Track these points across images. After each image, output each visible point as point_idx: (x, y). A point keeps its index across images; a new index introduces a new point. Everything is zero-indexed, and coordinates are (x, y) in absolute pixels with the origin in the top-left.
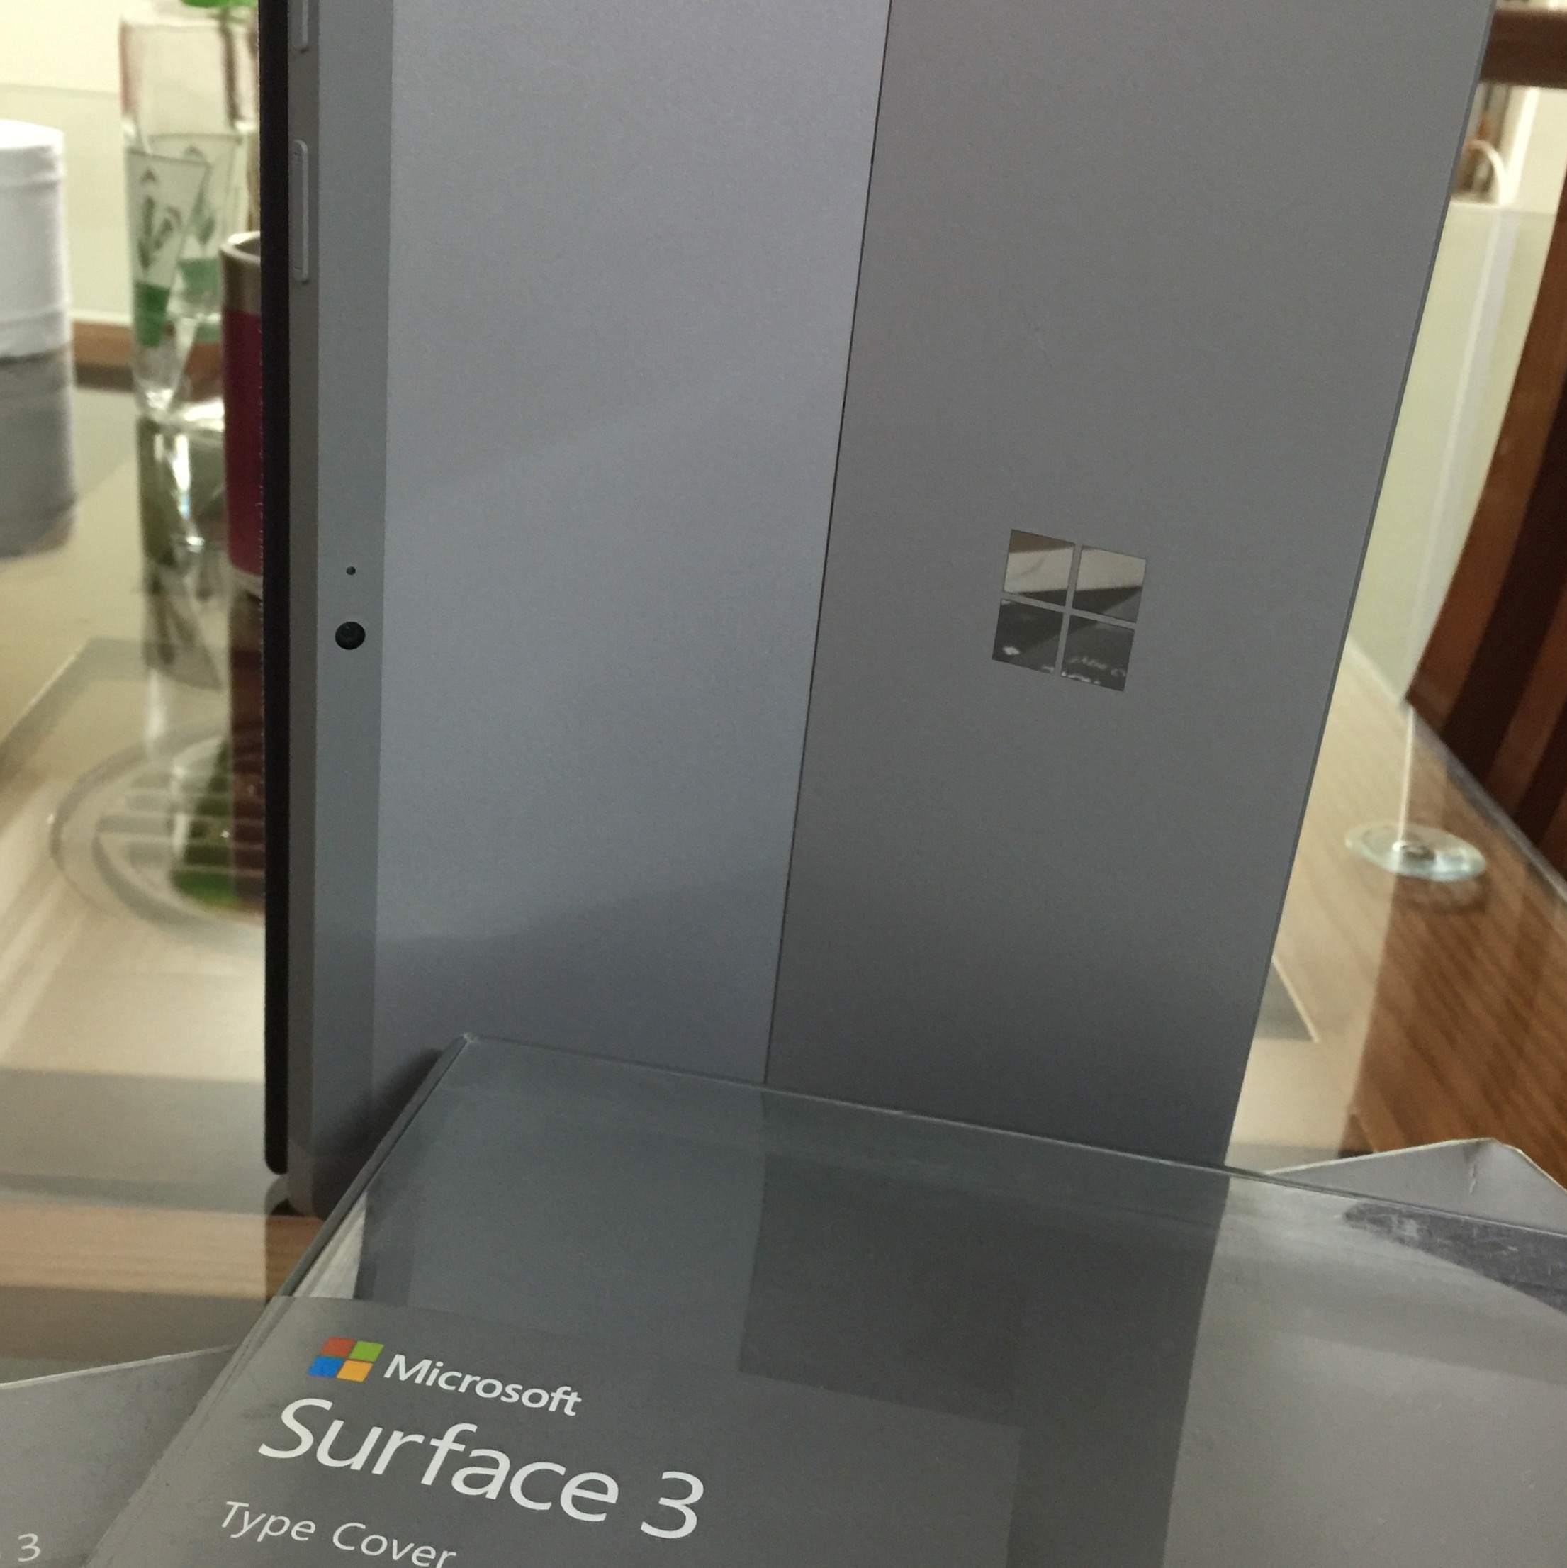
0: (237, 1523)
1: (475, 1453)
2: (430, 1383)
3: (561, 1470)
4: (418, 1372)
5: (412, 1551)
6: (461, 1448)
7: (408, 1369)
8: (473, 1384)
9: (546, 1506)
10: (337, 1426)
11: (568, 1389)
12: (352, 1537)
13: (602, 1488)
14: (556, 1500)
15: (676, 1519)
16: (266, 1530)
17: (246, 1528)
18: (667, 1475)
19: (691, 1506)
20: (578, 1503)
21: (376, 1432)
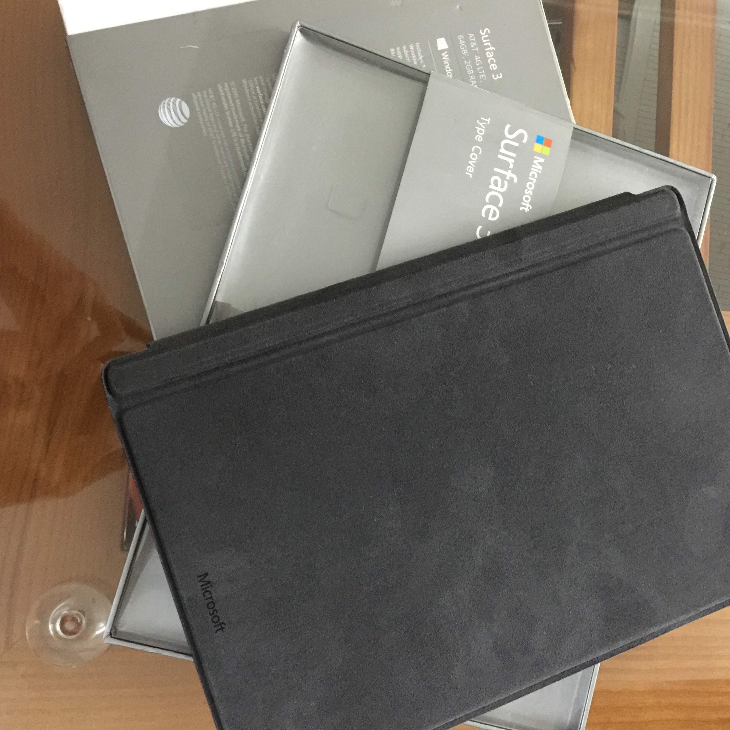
0: (481, 121)
1: (506, 182)
2: (533, 169)
3: (500, 205)
4: (537, 166)
5: (472, 166)
6: (508, 178)
7: (538, 163)
8: (532, 181)
9: (487, 201)
10: (517, 144)
11: (531, 208)
12: (477, 151)
13: (494, 216)
14: (490, 203)
16: (480, 129)
17: (480, 124)
21: (514, 155)
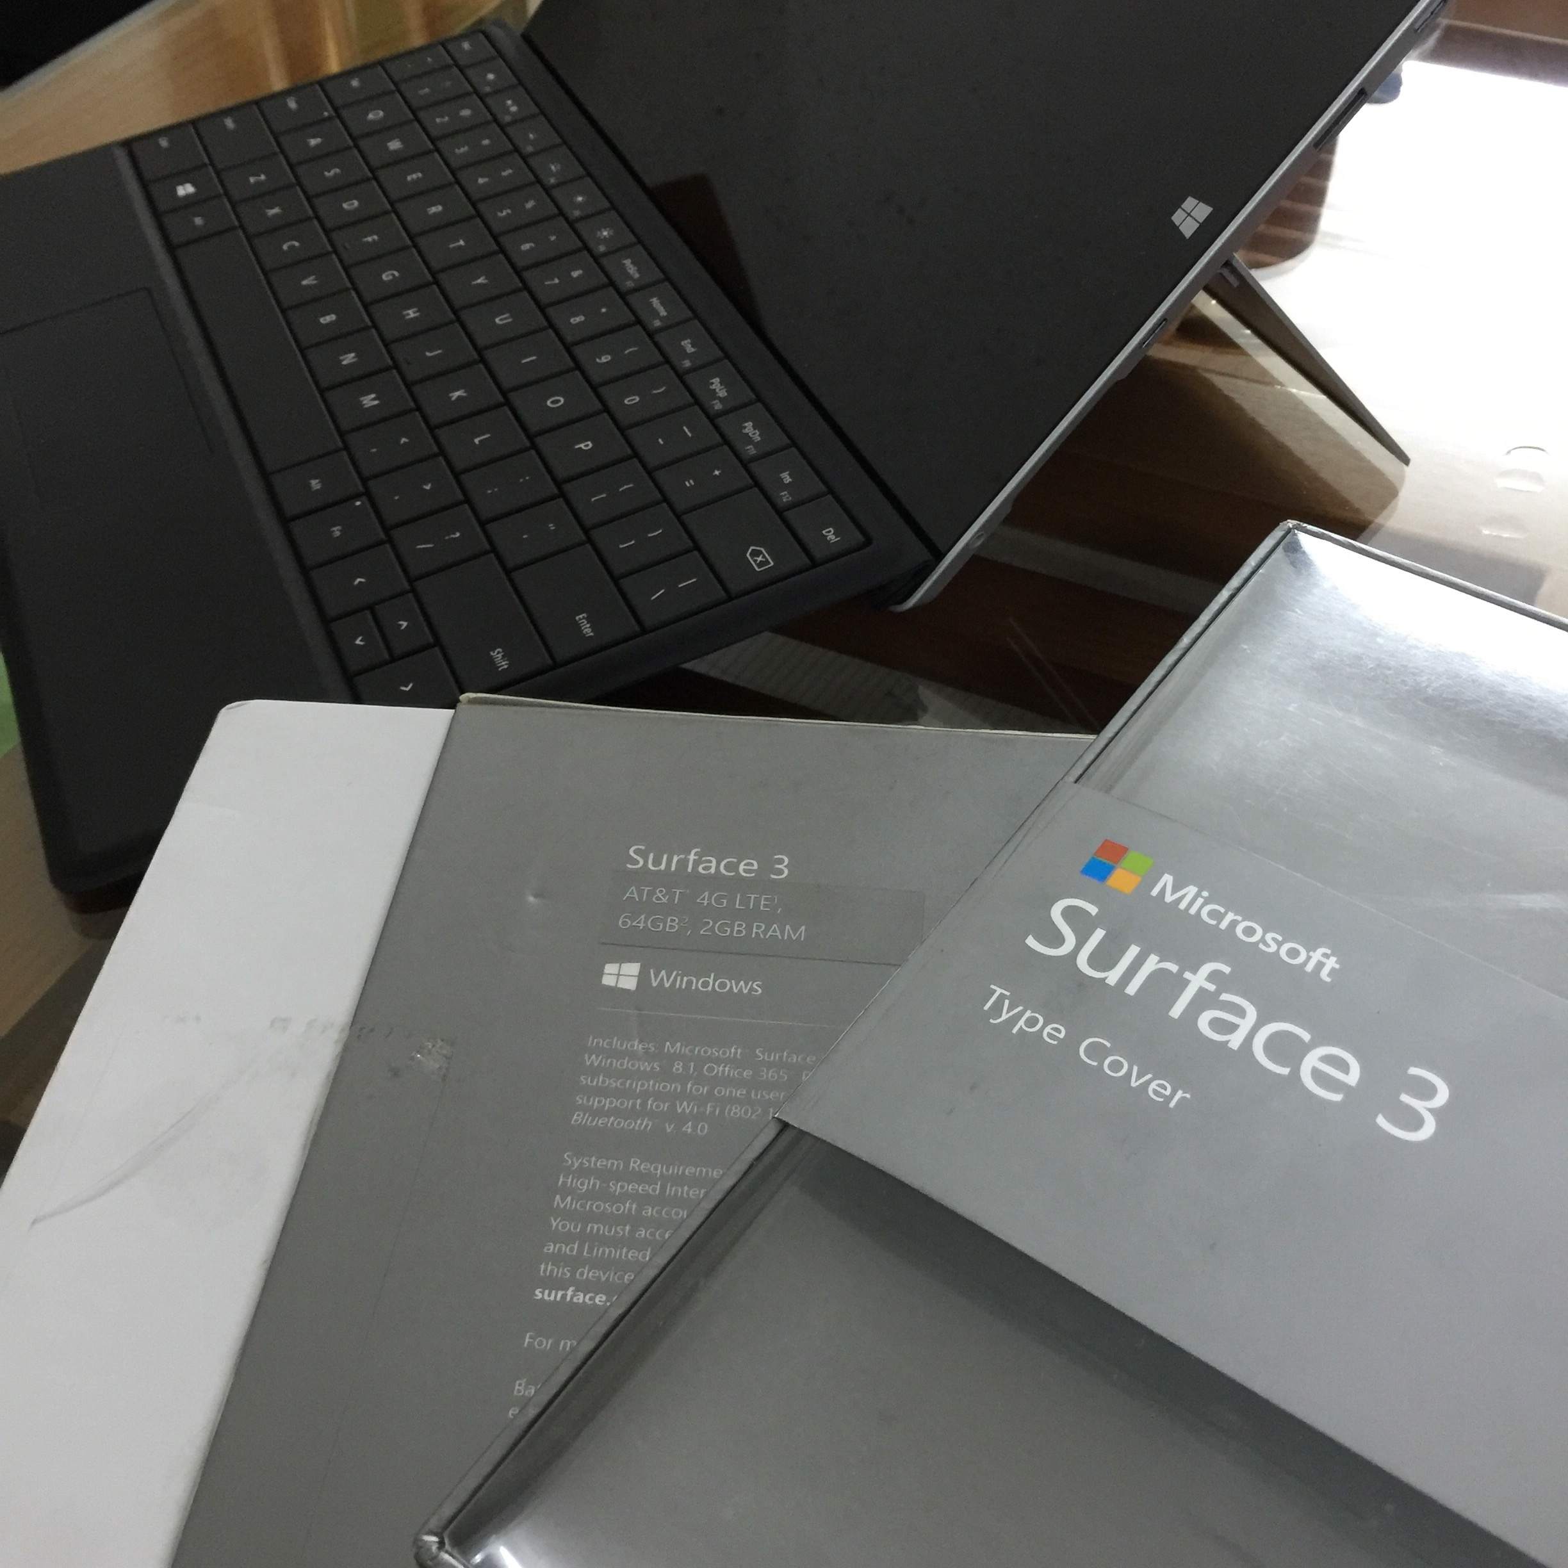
0: (997, 1008)
1: (1225, 997)
2: (1193, 911)
3: (1306, 1036)
4: (1183, 896)
5: (1149, 1082)
6: (1212, 987)
7: (1174, 891)
8: (1234, 923)
9: (1285, 1071)
10: (1099, 934)
11: (1329, 952)
12: (1096, 1051)
13: (1344, 1067)
14: (1295, 1067)
15: (1414, 1121)
16: (1021, 1023)
17: (1004, 1016)
18: (1414, 1071)
19: (1432, 1111)
20: (1318, 1075)
21: (1134, 951)
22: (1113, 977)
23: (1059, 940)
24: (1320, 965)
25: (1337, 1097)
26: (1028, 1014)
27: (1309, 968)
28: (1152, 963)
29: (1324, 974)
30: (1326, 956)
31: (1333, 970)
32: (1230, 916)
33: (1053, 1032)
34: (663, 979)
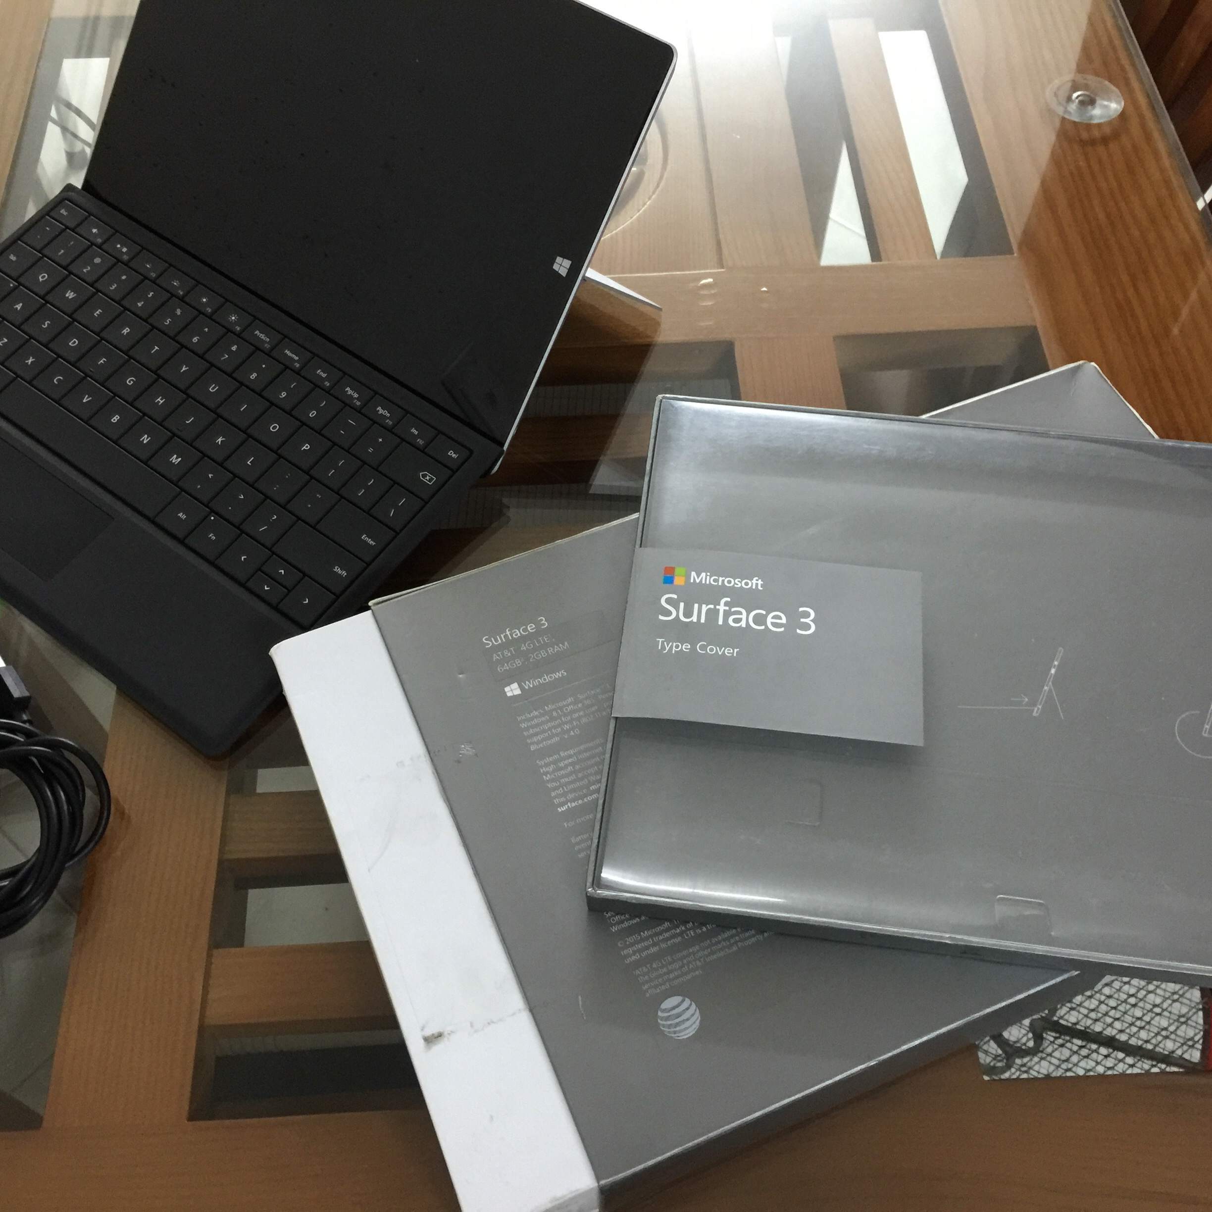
0: (663, 648)
1: (733, 610)
2: (708, 582)
3: (764, 612)
4: (702, 578)
5: (724, 651)
6: (727, 608)
7: (698, 578)
8: (723, 581)
9: (763, 627)
10: (682, 605)
11: (757, 578)
12: (703, 648)
13: (780, 618)
14: (765, 624)
15: (808, 627)
16: (674, 648)
17: (667, 649)
18: (801, 609)
19: (811, 621)
20: (773, 624)
21: (696, 606)
22: (694, 619)
23: (669, 613)
24: (757, 584)
25: (782, 629)
26: (674, 644)
27: (754, 587)
28: (704, 608)
29: (760, 588)
30: (757, 580)
31: (761, 584)
32: (721, 579)
33: (686, 647)
34: (528, 685)
